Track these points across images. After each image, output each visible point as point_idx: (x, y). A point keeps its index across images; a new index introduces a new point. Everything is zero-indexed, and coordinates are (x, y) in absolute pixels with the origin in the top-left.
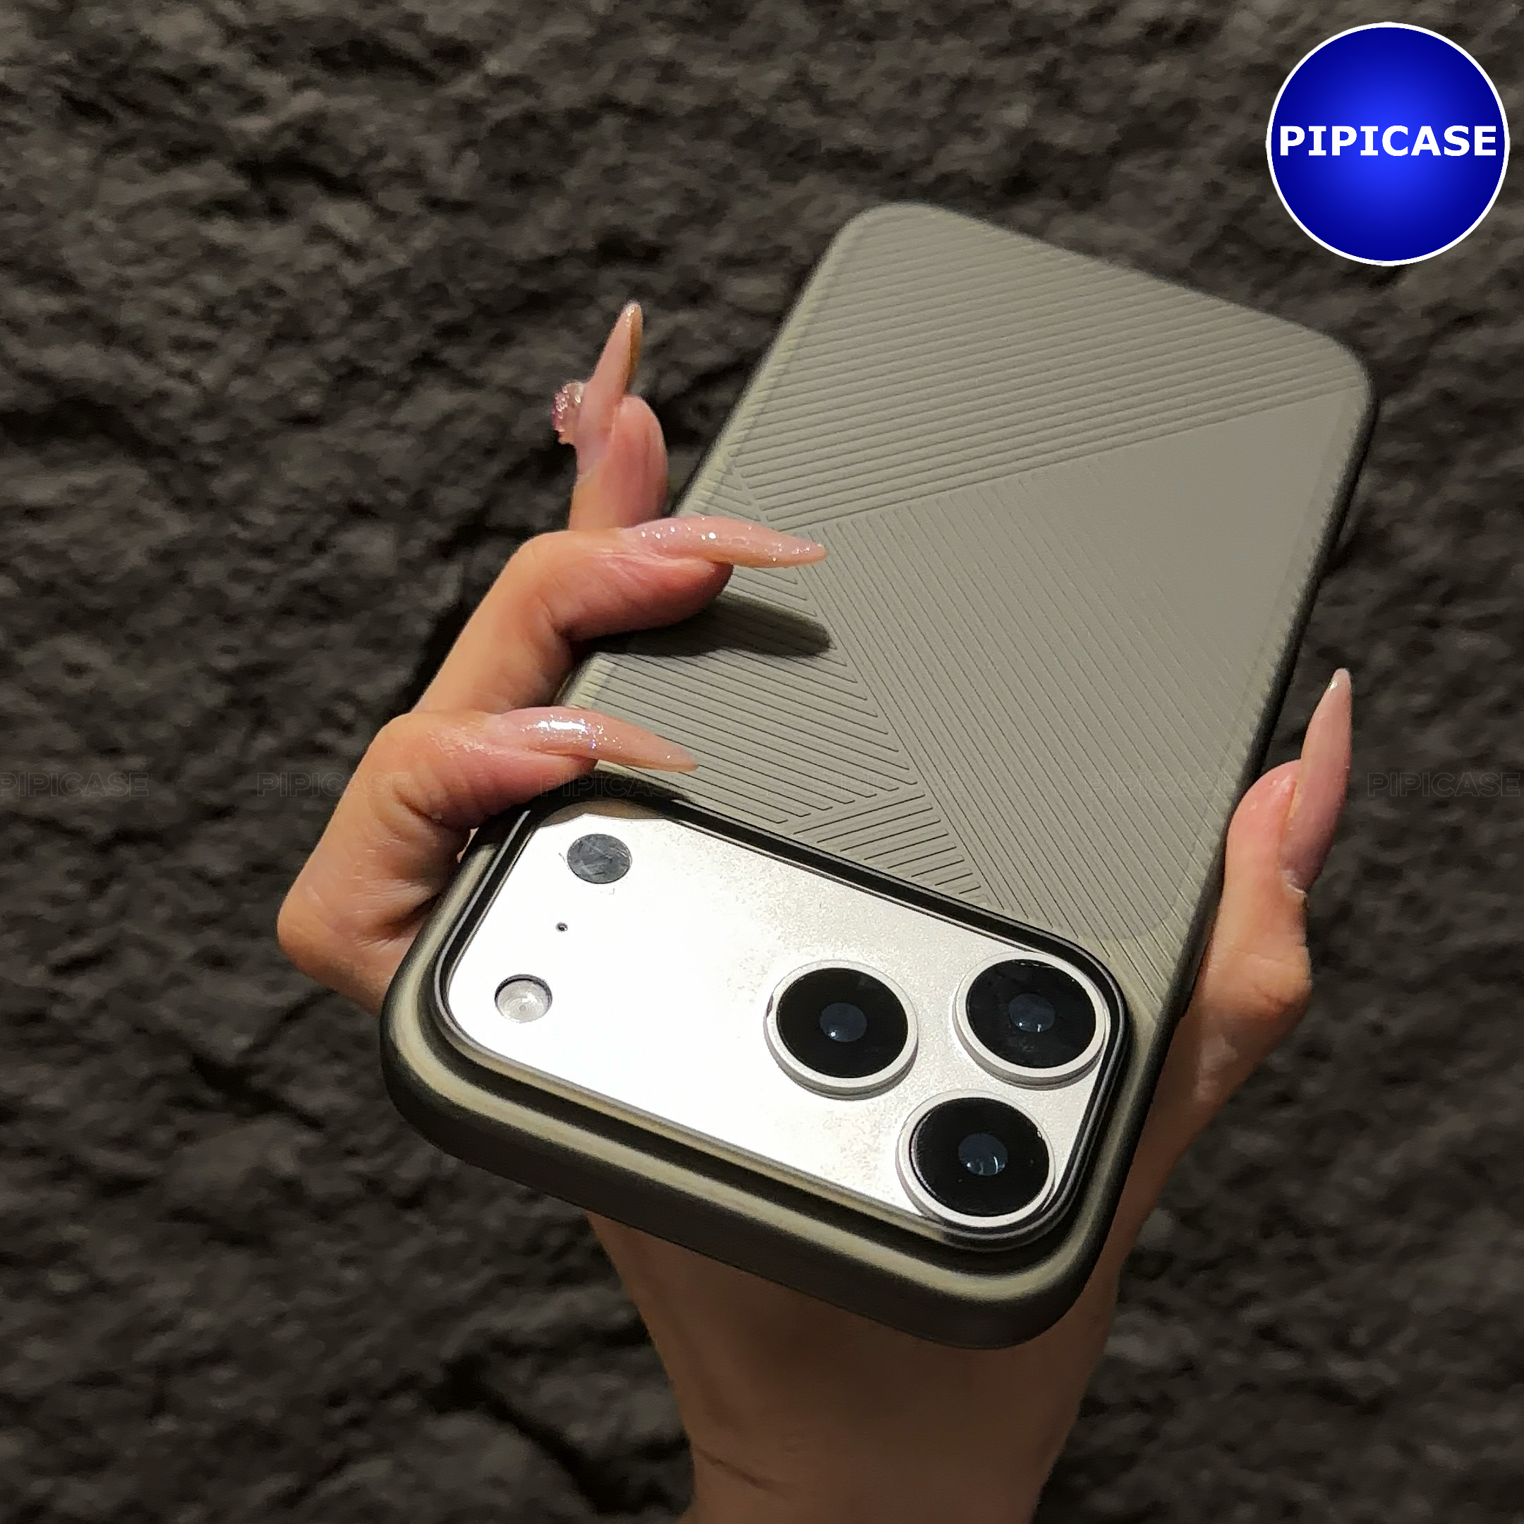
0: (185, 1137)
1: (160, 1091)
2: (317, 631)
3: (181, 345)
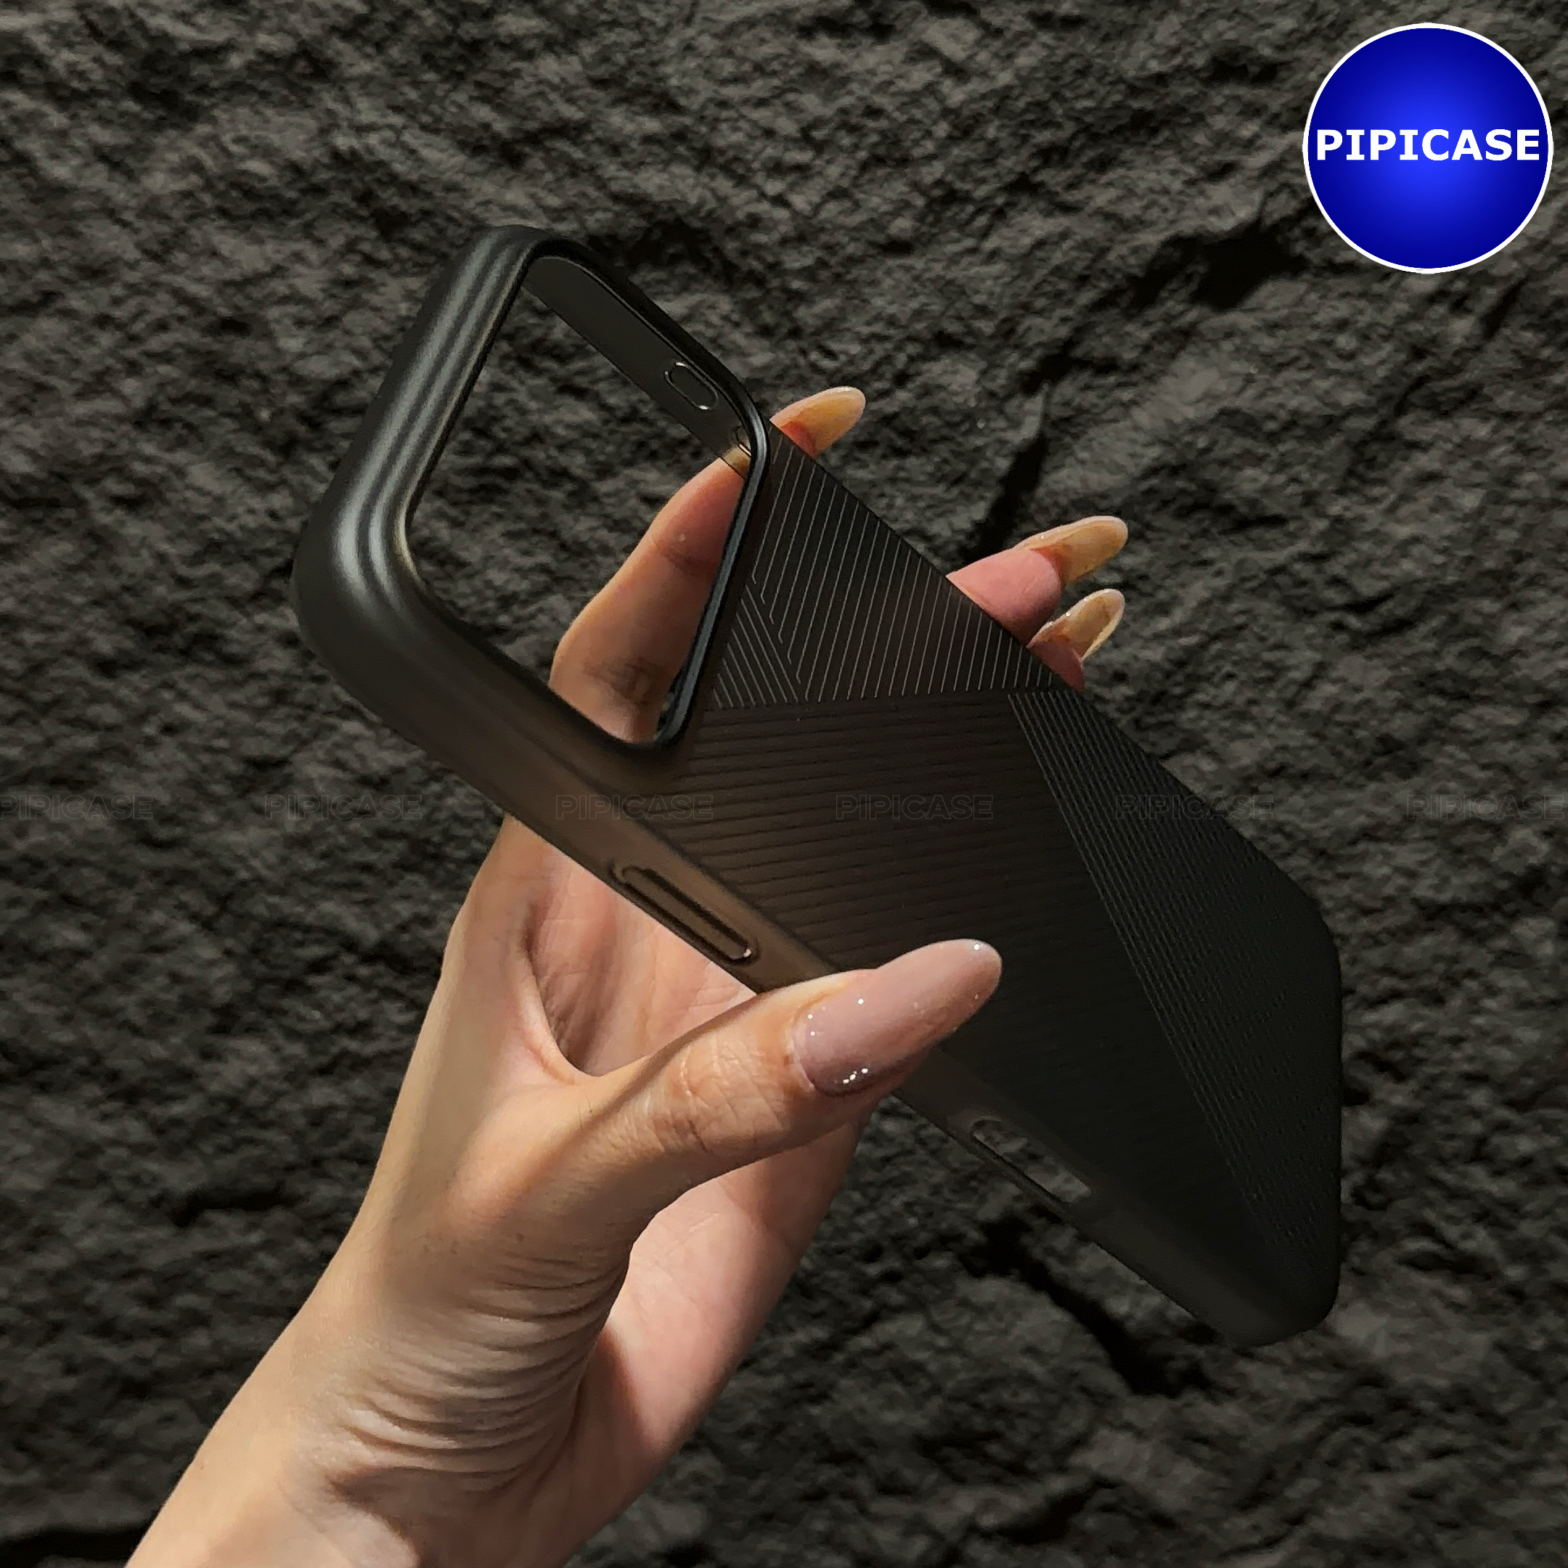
2: (893, 463)
3: (777, 169)
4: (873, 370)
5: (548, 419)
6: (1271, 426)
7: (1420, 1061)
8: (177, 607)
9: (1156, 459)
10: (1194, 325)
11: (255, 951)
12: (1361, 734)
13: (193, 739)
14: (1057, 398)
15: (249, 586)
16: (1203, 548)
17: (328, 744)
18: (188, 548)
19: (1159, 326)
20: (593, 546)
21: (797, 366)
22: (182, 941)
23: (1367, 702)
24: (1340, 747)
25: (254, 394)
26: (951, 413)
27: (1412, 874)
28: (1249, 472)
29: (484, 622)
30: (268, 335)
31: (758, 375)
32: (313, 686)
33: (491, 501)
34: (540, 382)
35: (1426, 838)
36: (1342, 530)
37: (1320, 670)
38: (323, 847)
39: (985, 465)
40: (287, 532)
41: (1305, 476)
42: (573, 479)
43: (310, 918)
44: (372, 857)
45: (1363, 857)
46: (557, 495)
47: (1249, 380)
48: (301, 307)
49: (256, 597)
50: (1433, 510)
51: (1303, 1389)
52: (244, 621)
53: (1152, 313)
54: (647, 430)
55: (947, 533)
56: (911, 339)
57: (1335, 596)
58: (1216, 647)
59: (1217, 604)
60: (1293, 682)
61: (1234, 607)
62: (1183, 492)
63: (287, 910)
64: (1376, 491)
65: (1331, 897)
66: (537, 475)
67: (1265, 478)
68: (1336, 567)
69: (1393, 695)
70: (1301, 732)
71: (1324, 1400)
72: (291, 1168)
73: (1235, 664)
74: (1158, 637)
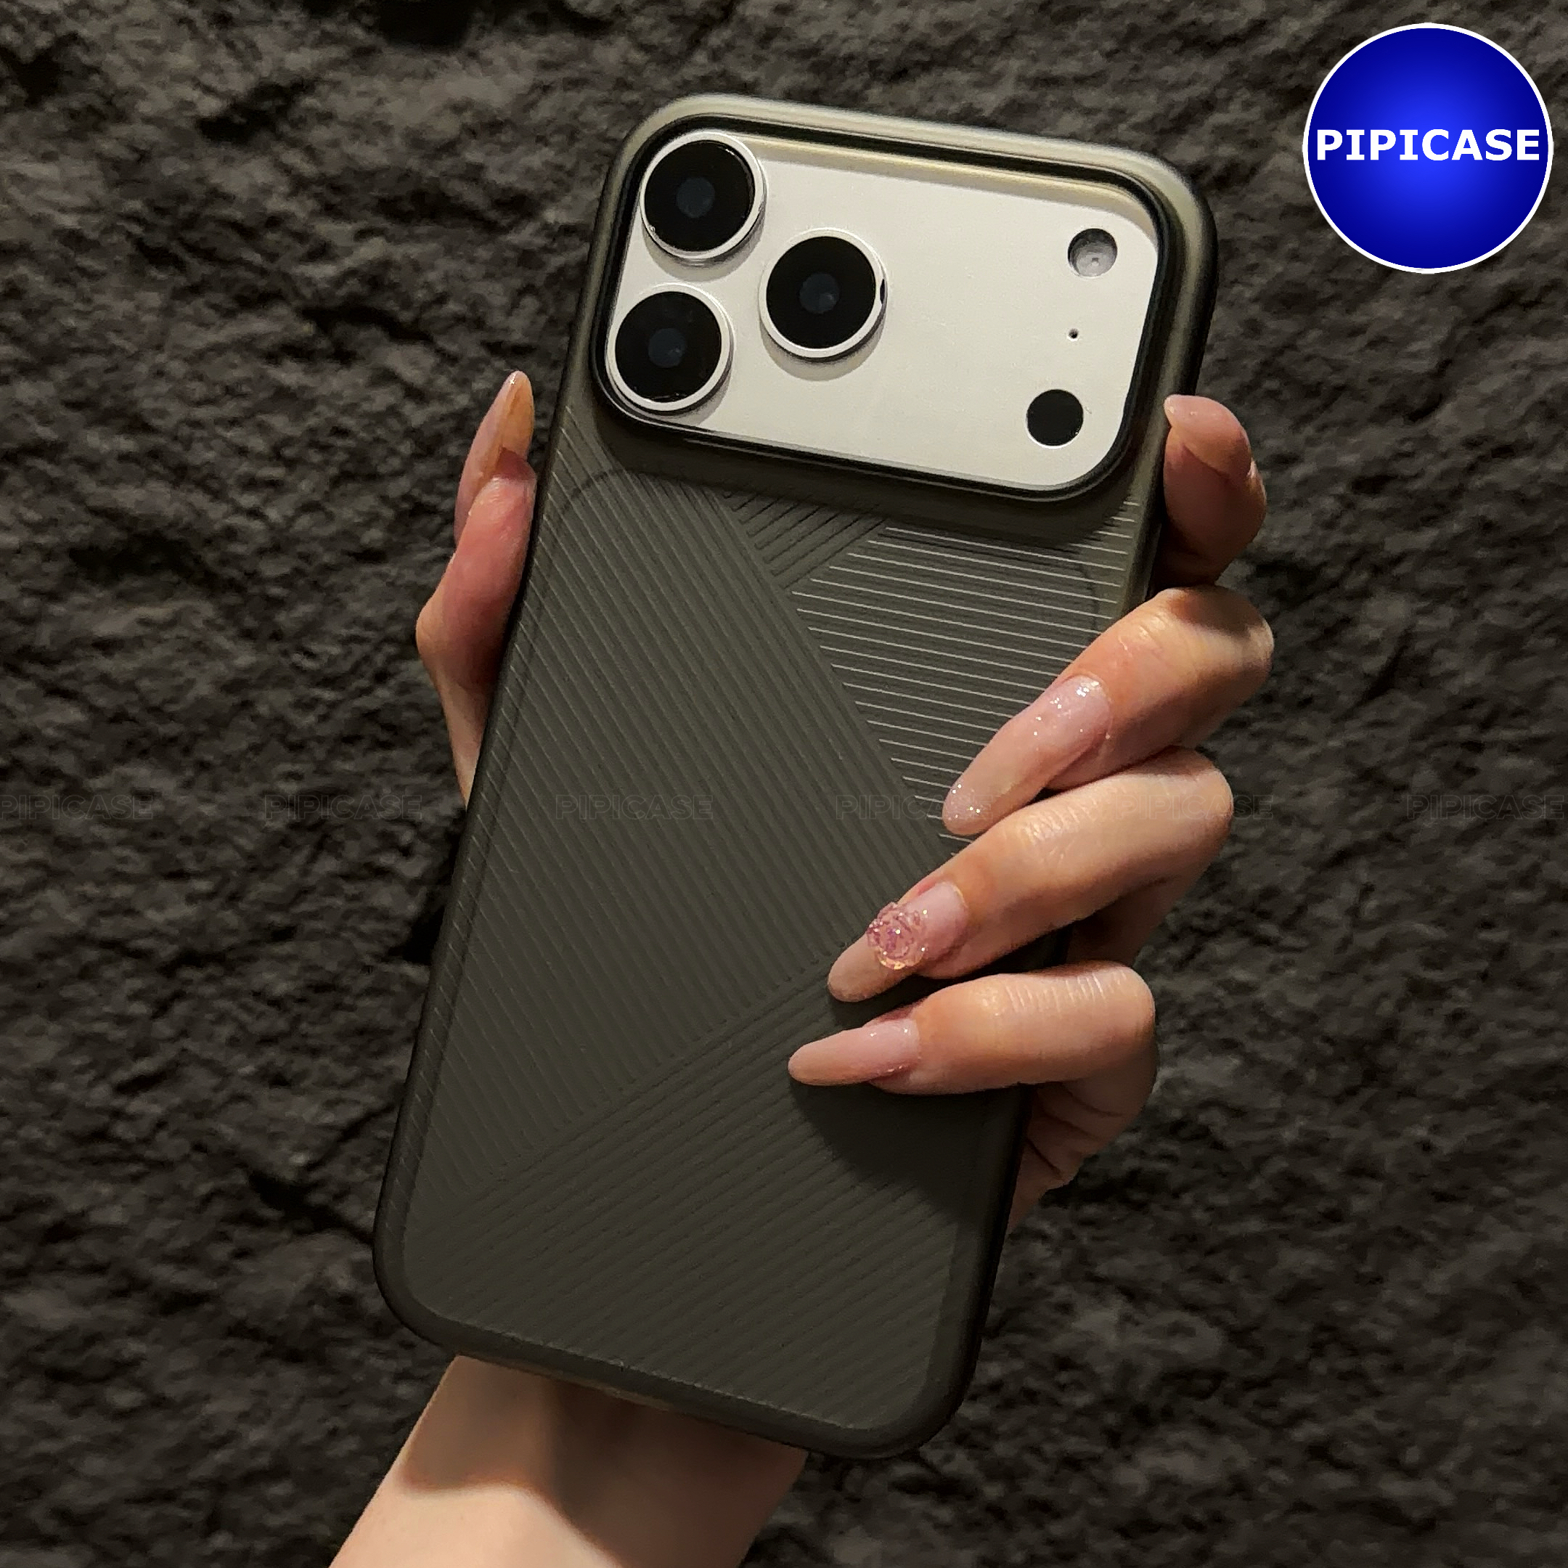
0: (242, 1254)
1: (219, 1208)
2: (378, 755)
3: (250, 484)
4: (355, 670)
5: (37, 721)
20: (88, 840)
21: (280, 666)
31: (246, 676)
34: (30, 686)
42: (64, 777)
54: (136, 729)
55: (432, 820)
56: (389, 640)
66: (28, 774)
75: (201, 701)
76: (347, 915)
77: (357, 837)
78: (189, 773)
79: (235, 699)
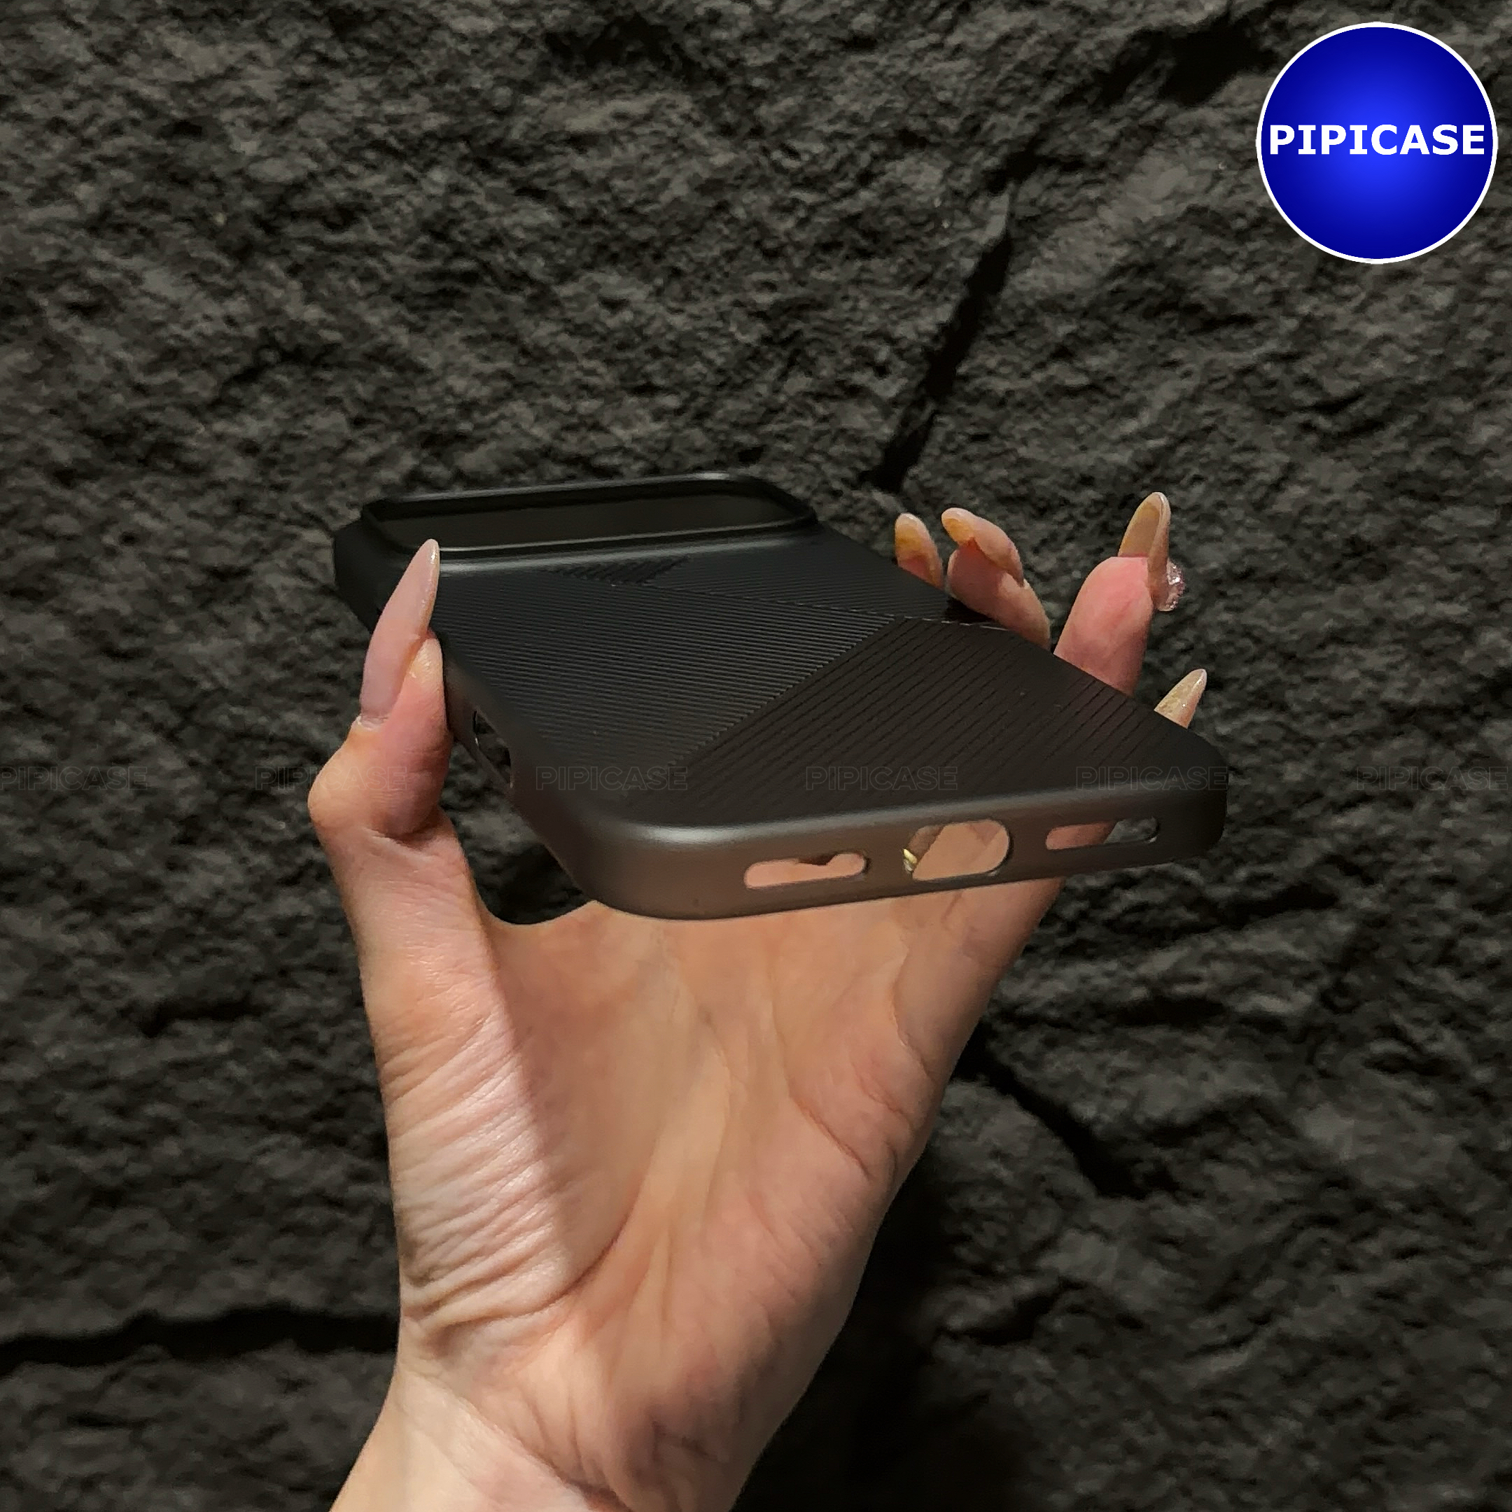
4: (836, 171)
5: (507, 221)
6: (1241, 223)
7: (1388, 865)
8: (135, 416)
9: (1124, 259)
10: (1161, 122)
11: (219, 762)
12: (1330, 536)
13: (152, 549)
14: (1022, 197)
15: (206, 395)
16: (1172, 349)
17: (289, 554)
18: (145, 356)
19: (1126, 122)
20: (554, 351)
21: (758, 165)
22: (146, 752)
23: (1338, 503)
24: (1308, 550)
25: (209, 198)
26: (916, 213)
27: (1380, 678)
28: (1218, 271)
29: (444, 428)
30: (223, 138)
32: (273, 495)
33: (449, 306)
34: (501, 184)
35: (1396, 642)
36: (1312, 330)
37: (1289, 473)
38: (286, 658)
39: (950, 265)
40: (245, 339)
41: (1275, 275)
42: (532, 282)
43: (274, 729)
44: (335, 667)
45: (1333, 660)
46: (516, 299)
47: (1217, 176)
48: (255, 109)
49: (214, 405)
50: (1404, 309)
51: (1269, 1191)
52: (202, 430)
53: (1118, 110)
54: (607, 233)
55: (912, 336)
56: (874, 137)
57: (1303, 396)
58: (1183, 450)
59: (1185, 405)
60: (1261, 484)
61: (1202, 409)
62: (1150, 291)
63: (249, 721)
64: (1346, 290)
65: (1299, 702)
66: (496, 279)
67: (1234, 277)
68: (1305, 367)
69: (1361, 496)
70: (1271, 535)
71: (1292, 1202)
72: (258, 979)
73: (1203, 466)
74: (1125, 439)
75: (676, 200)
76: (818, 436)
77: (832, 352)
78: (659, 282)
79: (711, 202)
